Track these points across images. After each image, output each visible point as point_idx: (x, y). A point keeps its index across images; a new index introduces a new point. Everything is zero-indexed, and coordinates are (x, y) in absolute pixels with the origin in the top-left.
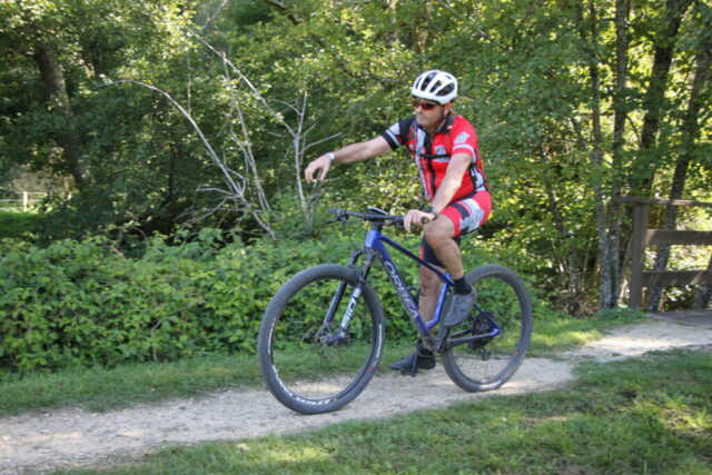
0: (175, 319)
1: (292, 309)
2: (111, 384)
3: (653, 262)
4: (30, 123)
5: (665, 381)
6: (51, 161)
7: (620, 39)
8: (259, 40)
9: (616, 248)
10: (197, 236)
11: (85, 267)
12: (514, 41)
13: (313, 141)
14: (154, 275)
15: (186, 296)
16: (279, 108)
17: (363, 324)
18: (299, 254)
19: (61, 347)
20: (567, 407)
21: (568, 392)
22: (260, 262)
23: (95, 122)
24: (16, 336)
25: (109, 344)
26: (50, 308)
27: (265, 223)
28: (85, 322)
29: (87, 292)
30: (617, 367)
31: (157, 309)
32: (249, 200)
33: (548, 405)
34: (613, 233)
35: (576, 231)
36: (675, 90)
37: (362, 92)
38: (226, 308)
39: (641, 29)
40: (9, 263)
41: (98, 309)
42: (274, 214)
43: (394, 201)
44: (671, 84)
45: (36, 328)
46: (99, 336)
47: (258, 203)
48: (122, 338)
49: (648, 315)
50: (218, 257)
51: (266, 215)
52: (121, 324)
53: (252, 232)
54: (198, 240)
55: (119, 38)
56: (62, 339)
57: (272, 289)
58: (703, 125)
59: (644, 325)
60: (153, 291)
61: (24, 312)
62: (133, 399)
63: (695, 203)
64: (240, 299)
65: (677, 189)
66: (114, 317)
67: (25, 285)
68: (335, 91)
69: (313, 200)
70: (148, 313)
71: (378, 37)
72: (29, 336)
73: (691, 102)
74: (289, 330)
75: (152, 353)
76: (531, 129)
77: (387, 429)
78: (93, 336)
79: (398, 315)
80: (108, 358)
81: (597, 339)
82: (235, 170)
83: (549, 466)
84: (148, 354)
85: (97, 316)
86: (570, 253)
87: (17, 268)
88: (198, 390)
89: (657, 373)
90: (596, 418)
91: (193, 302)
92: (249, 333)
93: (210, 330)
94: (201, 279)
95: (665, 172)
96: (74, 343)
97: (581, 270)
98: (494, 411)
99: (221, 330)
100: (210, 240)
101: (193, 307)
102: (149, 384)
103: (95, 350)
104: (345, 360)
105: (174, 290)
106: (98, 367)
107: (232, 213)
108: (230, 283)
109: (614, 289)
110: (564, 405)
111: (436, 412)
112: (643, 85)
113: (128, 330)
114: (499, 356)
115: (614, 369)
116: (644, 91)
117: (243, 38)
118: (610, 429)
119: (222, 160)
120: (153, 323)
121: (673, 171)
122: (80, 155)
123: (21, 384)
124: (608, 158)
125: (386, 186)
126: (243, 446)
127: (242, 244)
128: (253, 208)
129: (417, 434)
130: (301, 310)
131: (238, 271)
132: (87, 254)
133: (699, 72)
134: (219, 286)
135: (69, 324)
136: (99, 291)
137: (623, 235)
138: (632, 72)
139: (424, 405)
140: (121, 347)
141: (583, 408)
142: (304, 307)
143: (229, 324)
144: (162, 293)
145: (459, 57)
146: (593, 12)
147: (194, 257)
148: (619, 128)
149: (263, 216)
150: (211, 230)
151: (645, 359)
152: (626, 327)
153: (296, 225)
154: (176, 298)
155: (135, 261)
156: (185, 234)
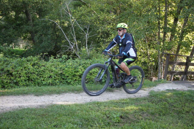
0: (55, 76)
2: (40, 90)
3: (171, 69)
4: (23, 28)
6: (28, 37)
7: (166, 15)
8: (78, 11)
11: (35, 63)
14: (51, 65)
15: (58, 71)
18: (85, 62)
19: (29, 81)
21: (147, 98)
22: (76, 64)
23: (39, 28)
24: (19, 78)
25: (40, 81)
26: (27, 72)
28: (35, 76)
29: (35, 69)
31: (51, 73)
32: (74, 49)
33: (141, 100)
36: (178, 28)
38: (68, 74)
39: (171, 13)
40: (18, 61)
41: (38, 73)
42: (80, 53)
44: (178, 26)
45: (23, 76)
46: (38, 79)
48: (43, 80)
49: (168, 81)
50: (66, 62)
52: (43, 76)
53: (75, 57)
54: (62, 58)
56: (29, 79)
57: (79, 70)
58: (184, 36)
59: (167, 84)
60: (51, 69)
61: (21, 72)
62: (45, 94)
64: (71, 72)
65: (178, 52)
66: (41, 75)
67: (21, 66)
68: (96, 24)
69: (90, 50)
70: (49, 74)
72: (22, 78)
73: (182, 31)
76: (143, 36)
77: (103, 104)
78: (36, 79)
80: (40, 84)
82: (72, 42)
83: (140, 114)
84: (49, 84)
85: (37, 74)
86: (151, 66)
87: (19, 62)
88: (60, 93)
89: (168, 95)
91: (60, 72)
92: (73, 80)
93: (63, 79)
94: (62, 67)
96: (32, 80)
97: (154, 70)
99: (66, 79)
100: (65, 58)
102: (49, 91)
103: (37, 82)
105: (55, 69)
106: (37, 86)
107: (70, 52)
108: (69, 68)
110: (145, 101)
112: (171, 27)
113: (44, 78)
115: (158, 93)
117: (75, 11)
119: (68, 39)
120: (50, 77)
122: (35, 36)
123: (20, 89)
124: (162, 44)
127: (72, 59)
128: (75, 51)
131: (71, 66)
132: (36, 60)
133: (185, 24)
134: (66, 69)
135: (31, 76)
136: (38, 68)
138: (169, 23)
140: (43, 82)
141: (150, 101)
143: (68, 78)
144: (53, 70)
145: (127, 17)
146: (159, 8)
147: (61, 62)
148: (164, 36)
149: (78, 53)
150: (65, 56)
151: (166, 91)
152: (162, 84)
153: (85, 56)
154: (56, 71)
155: (47, 62)
156: (59, 56)
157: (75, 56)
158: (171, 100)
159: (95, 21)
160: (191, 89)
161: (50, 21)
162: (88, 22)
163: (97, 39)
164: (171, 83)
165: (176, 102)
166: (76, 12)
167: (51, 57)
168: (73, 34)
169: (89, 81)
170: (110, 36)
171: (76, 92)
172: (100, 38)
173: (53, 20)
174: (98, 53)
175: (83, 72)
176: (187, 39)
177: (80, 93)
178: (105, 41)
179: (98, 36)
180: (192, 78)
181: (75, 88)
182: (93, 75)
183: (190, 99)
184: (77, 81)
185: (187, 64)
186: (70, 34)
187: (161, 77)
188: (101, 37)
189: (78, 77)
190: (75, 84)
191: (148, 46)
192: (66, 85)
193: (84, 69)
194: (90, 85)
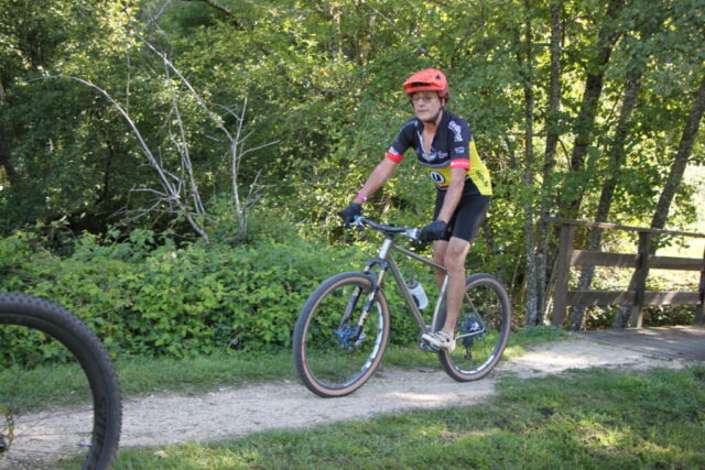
0: (100, 320)
1: (221, 314)
2: (30, 385)
3: (577, 281)
5: (581, 399)
7: (554, 65)
8: (201, 45)
9: (543, 266)
10: (128, 236)
11: (9, 264)
12: (453, 60)
13: (252, 146)
14: (80, 274)
15: (113, 298)
16: (220, 112)
17: (291, 332)
18: (231, 260)
20: (486, 423)
21: (488, 407)
22: (190, 266)
23: (30, 114)
25: (30, 344)
27: (199, 226)
29: (9, 290)
30: (536, 384)
31: (82, 310)
32: (183, 202)
33: (468, 420)
34: (540, 251)
35: (506, 248)
36: (604, 116)
37: (302, 101)
38: (154, 311)
39: (574, 56)
42: (209, 219)
43: (329, 210)
44: (601, 110)
46: (20, 335)
47: (193, 205)
49: (570, 333)
50: (148, 259)
51: (200, 218)
53: (184, 236)
54: (129, 241)
55: (60, 32)
57: (202, 294)
59: (566, 343)
60: (80, 291)
62: (51, 402)
63: (619, 227)
64: (168, 302)
65: (602, 212)
68: (274, 98)
69: (249, 205)
71: (321, 47)
73: (618, 129)
74: (216, 335)
77: (308, 440)
78: (13, 335)
79: (326, 324)
80: (29, 358)
81: (520, 355)
82: (174, 171)
86: (499, 269)
89: (574, 390)
90: (513, 434)
91: (120, 304)
92: (176, 337)
93: (136, 332)
94: (129, 281)
95: (592, 195)
97: (510, 286)
98: (415, 424)
99: (147, 333)
100: (142, 242)
101: (120, 309)
102: (69, 387)
103: (15, 349)
104: (270, 368)
105: (101, 290)
106: (16, 367)
107: (166, 214)
108: (159, 286)
109: (540, 305)
110: (484, 421)
111: (359, 423)
112: (575, 110)
114: (424, 369)
115: (534, 386)
116: (576, 116)
117: (184, 41)
118: (525, 446)
119: (158, 163)
121: (600, 193)
125: (323, 193)
126: (162, 453)
127: (174, 247)
128: (188, 211)
129: (338, 446)
130: (230, 316)
131: (168, 275)
132: (12, 249)
133: (627, 100)
136: (23, 289)
137: (550, 253)
138: (565, 96)
139: (346, 415)
140: (40, 347)
141: (501, 423)
142: (233, 313)
143: (156, 327)
144: (89, 294)
145: (399, 71)
146: (529, 36)
147: (124, 259)
148: (551, 149)
149: (197, 219)
150: (143, 231)
151: (565, 377)
152: (548, 344)
153: (231, 230)
154: (103, 299)
155: (62, 260)
156: (116, 234)
157: (185, 234)
158: (585, 412)
159: (269, 88)
160: (662, 366)
164: (582, 338)
166: (189, 48)
167: (81, 240)
169: (246, 339)
170: (332, 147)
171: (189, 390)
172: (292, 157)
175: (221, 302)
176: (638, 159)
177: (207, 392)
178: (311, 167)
179: (281, 148)
180: (660, 318)
181: (183, 369)
182: (264, 311)
183: (662, 407)
184: (196, 341)
185: (642, 262)
188: (295, 152)
189: (200, 324)
190: (185, 352)
192: (145, 359)
193: (225, 286)
194: (250, 355)
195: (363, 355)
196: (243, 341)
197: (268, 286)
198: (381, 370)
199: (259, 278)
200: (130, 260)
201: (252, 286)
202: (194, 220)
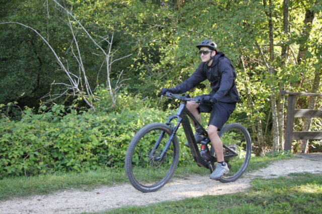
0: (37, 153)
1: (102, 148)
5: (297, 189)
7: (285, 5)
9: (282, 119)
10: (51, 109)
13: (119, 58)
14: (26, 130)
15: (43, 141)
16: (98, 40)
17: (140, 157)
18: (106, 120)
21: (244, 194)
22: (84, 123)
27: (90, 103)
30: (273, 181)
31: (27, 148)
32: (80, 89)
33: (232, 200)
34: (280, 110)
38: (66, 148)
42: (95, 98)
47: (86, 92)
48: (7, 163)
49: (295, 155)
50: (62, 120)
51: (90, 98)
52: (7, 156)
53: (82, 108)
54: (51, 111)
57: (91, 138)
59: (291, 160)
60: (25, 138)
64: (73, 143)
66: (3, 152)
68: (130, 31)
69: (116, 90)
70: (22, 150)
74: (99, 160)
75: (24, 171)
82: (74, 74)
84: (22, 172)
88: (48, 191)
89: (293, 185)
91: (47, 144)
92: (78, 161)
93: (56, 159)
94: (52, 132)
99: (62, 159)
100: (58, 112)
101: (47, 147)
102: (21, 188)
105: (37, 137)
107: (72, 96)
108: (68, 135)
110: (241, 200)
113: (11, 159)
115: (271, 182)
119: (66, 68)
120: (25, 156)
124: (280, 70)
127: (76, 114)
128: (83, 94)
130: (106, 149)
131: (72, 128)
140: (7, 168)
142: (108, 148)
143: (66, 156)
144: (30, 140)
147: (49, 121)
148: (284, 54)
149: (88, 99)
150: (59, 106)
151: (288, 177)
152: (282, 161)
153: (107, 103)
154: (38, 143)
155: (15, 122)
156: (44, 108)
158: (298, 196)
161: (20, 26)
162: (109, 27)
163: (132, 66)
164: (301, 158)
165: (310, 201)
166: (81, 5)
167: (25, 111)
168: (77, 55)
169: (116, 161)
171: (84, 188)
172: (139, 64)
173: (28, 25)
174: (136, 96)
175: (101, 142)
177: (94, 189)
181: (82, 178)
182: (125, 147)
184: (88, 163)
186: (71, 55)
187: (281, 146)
188: (141, 61)
189: (90, 154)
190: (82, 169)
191: (248, 78)
192: (61, 173)
193: (103, 134)
194: (117, 170)
195: (178, 168)
196: (113, 163)
197: (126, 133)
198: (188, 176)
199: (122, 129)
200: (52, 121)
201: (118, 133)
202: (87, 99)
